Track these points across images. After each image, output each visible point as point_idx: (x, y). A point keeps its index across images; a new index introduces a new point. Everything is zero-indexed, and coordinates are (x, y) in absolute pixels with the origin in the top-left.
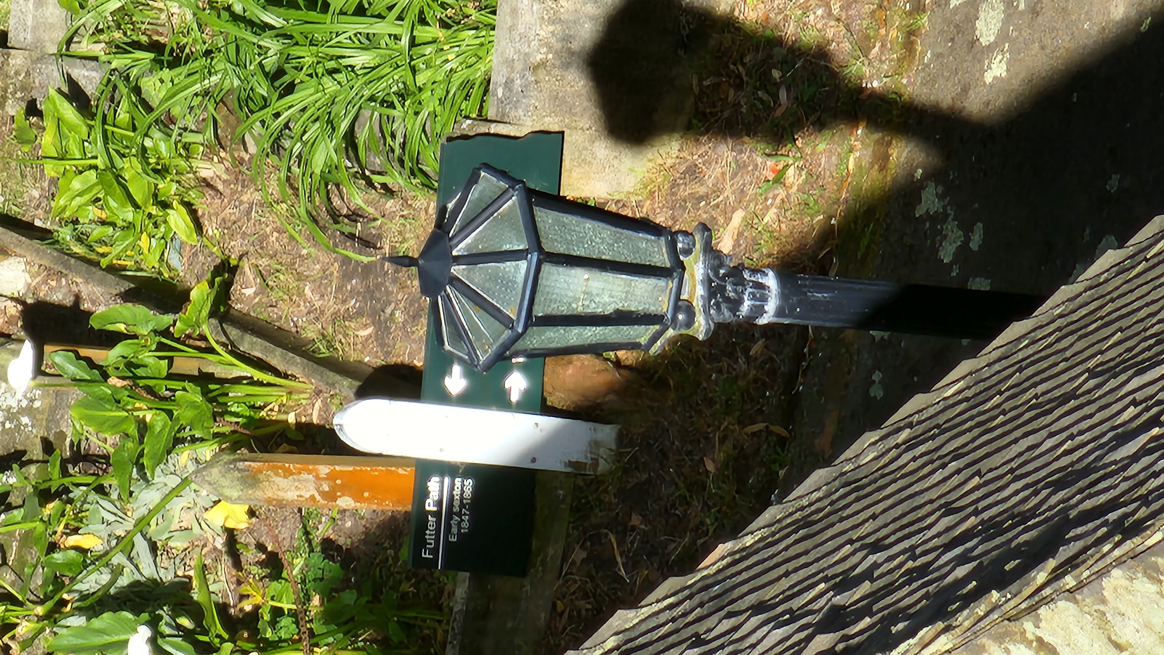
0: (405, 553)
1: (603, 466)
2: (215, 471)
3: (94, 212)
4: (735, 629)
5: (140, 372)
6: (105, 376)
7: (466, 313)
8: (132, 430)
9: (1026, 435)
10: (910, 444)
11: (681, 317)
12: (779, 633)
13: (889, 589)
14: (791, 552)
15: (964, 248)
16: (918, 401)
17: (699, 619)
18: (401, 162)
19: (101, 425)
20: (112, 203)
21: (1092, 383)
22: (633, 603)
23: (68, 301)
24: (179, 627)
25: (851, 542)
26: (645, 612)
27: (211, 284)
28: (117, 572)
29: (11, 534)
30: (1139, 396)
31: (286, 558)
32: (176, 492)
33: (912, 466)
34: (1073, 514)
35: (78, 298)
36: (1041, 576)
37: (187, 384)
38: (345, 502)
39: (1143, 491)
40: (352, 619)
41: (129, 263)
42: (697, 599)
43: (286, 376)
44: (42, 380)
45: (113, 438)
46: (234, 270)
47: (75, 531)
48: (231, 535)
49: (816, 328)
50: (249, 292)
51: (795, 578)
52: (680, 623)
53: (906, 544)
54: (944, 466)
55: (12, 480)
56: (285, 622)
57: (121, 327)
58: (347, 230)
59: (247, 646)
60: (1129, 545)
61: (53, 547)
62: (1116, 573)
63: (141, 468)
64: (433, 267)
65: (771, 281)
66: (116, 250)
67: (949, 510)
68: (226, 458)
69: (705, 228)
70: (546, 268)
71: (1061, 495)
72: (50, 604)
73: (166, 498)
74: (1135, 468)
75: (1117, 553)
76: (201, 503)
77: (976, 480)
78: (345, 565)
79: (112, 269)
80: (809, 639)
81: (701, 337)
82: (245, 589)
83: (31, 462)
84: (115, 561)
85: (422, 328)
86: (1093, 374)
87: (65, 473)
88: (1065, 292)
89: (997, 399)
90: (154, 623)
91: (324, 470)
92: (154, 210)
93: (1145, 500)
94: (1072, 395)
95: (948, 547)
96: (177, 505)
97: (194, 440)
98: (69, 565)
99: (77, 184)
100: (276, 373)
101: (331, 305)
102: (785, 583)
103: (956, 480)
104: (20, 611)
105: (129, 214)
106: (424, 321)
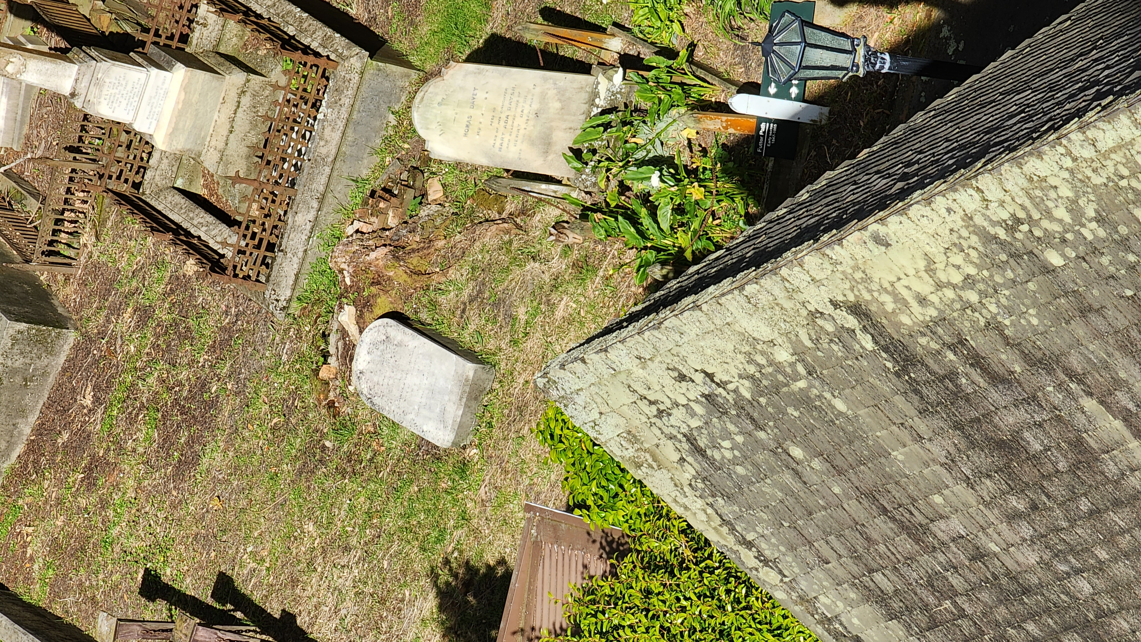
0: (751, 150)
1: (823, 122)
2: (685, 117)
3: (646, 22)
4: (869, 179)
5: (660, 81)
6: (648, 82)
7: (778, 63)
8: (657, 101)
9: (976, 115)
10: (934, 116)
11: (854, 68)
12: (885, 181)
13: (924, 167)
14: (890, 153)
15: (957, 49)
16: (938, 101)
17: (856, 176)
18: (757, 9)
19: (646, 99)
20: (653, 20)
21: (1001, 97)
22: (833, 170)
23: (636, 54)
24: (670, 172)
25: (911, 150)
26: (837, 172)
27: (687, 50)
28: (649, 152)
29: (612, 136)
30: (1017, 102)
31: (709, 149)
32: (671, 124)
33: (935, 124)
34: (992, 143)
35: (639, 53)
36: (979, 165)
37: (677, 86)
38: (731, 130)
39: (1017, 136)
40: (731, 172)
41: (658, 42)
42: (855, 169)
43: (712, 84)
44: (625, 82)
45: (649, 104)
46: (695, 46)
47: (634, 136)
48: (689, 140)
49: (902, 75)
50: (700, 54)
51: (891, 162)
52: (849, 176)
53: (931, 152)
54: (946, 125)
55: (613, 117)
56: (707, 172)
57: (654, 64)
58: (736, 33)
59: (693, 180)
60: (1011, 155)
61: (626, 142)
62: (1006, 164)
63: (659, 115)
64: (767, 47)
65: (887, 57)
66: (654, 36)
67: (947, 140)
68: (690, 112)
69: (865, 37)
70: (807, 48)
71: (988, 136)
72: (624, 162)
73: (667, 126)
74: (1015, 128)
75: (1007, 157)
76: (680, 128)
77: (958, 130)
78: (730, 153)
79: (652, 43)
80: (895, 184)
81: (861, 76)
82: (694, 160)
83: (620, 111)
84: (648, 148)
85: (761, 70)
86: (1001, 94)
87: (632, 115)
88: (993, 64)
89: (966, 102)
90: (661, 171)
91: (724, 118)
92: (668, 23)
93: (1018, 139)
94: (994, 101)
95: (946, 153)
96: (671, 129)
97: (678, 106)
98: (632, 148)
99: (641, 12)
100: (709, 83)
101: (729, 60)
102: (887, 164)
103: (950, 130)
104: (613, 164)
105: (659, 24)
106: (762, 67)
